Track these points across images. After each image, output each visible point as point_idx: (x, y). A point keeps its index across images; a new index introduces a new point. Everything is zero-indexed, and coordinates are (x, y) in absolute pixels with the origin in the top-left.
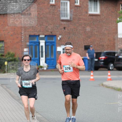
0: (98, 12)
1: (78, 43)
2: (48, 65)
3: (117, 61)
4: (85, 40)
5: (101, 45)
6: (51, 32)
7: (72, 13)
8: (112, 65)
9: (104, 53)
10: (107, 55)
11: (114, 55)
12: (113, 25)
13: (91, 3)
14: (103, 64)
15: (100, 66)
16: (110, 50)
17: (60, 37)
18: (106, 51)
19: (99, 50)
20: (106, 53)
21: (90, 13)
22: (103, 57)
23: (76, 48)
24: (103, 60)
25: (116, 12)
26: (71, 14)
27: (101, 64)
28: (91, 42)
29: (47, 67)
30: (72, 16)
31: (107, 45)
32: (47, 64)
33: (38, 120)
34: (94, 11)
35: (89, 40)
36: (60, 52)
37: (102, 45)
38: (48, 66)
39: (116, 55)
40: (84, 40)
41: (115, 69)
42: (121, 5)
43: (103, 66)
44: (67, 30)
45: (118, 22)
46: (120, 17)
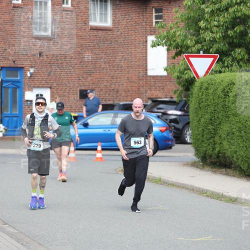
0: (109, 23)
1: (68, 85)
2: (6, 128)
4: (81, 78)
5: (114, 89)
6: (14, 62)
9: (120, 106)
13: (94, 4)
17: (32, 70)
18: (122, 101)
19: (110, 100)
20: (124, 105)
21: (92, 23)
25: (144, 24)
28: (93, 84)
29: (4, 131)
32: (4, 125)
33: (11, 237)
34: (101, 21)
35: (90, 78)
36: (31, 101)
37: (116, 90)
38: (6, 130)
40: (79, 80)
42: (154, 11)
44: (45, 58)
45: (153, 46)
46: (158, 36)
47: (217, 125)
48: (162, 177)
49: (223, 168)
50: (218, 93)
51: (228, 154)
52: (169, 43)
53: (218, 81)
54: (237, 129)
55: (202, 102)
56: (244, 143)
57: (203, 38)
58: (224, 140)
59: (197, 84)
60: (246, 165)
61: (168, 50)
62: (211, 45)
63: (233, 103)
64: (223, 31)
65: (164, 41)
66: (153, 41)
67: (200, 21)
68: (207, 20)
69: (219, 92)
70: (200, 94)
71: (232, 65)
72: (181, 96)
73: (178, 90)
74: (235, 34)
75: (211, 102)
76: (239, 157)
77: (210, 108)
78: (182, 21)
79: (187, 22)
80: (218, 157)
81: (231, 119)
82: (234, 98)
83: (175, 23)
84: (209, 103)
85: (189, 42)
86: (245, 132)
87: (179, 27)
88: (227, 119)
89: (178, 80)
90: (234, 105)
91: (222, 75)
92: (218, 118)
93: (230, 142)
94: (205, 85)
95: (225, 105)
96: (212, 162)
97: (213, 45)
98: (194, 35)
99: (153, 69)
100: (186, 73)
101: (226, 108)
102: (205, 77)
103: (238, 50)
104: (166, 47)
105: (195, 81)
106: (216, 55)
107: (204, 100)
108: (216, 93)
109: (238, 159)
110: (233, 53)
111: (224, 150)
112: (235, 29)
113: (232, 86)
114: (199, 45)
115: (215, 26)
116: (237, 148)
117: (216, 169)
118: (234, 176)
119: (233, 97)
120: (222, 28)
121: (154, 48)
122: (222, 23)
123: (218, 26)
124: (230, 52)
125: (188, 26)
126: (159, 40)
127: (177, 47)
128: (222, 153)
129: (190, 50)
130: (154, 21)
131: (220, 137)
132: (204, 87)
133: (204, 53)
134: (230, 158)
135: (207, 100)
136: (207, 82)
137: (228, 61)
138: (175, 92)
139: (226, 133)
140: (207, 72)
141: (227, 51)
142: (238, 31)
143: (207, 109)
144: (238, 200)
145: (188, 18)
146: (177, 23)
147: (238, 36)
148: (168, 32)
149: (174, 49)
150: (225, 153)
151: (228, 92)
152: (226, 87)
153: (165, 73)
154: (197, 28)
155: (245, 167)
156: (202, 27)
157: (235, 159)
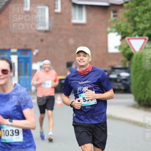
0: (84, 20)
6: (25, 46)
44: (45, 43)
68: (140, 17)
115: (145, 20)
133: (139, 36)
140: (141, 48)
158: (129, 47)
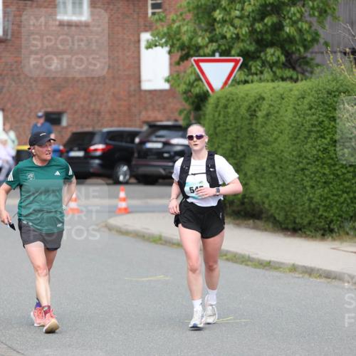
0: (85, 16)
1: (28, 105)
3: (139, 157)
4: (46, 95)
5: (93, 111)
7: (11, 18)
8: (125, 168)
9: (103, 134)
10: (110, 139)
11: (133, 141)
12: (128, 54)
14: (100, 165)
15: (91, 170)
16: (119, 126)
18: (106, 127)
19: (88, 126)
20: (109, 133)
21: (60, 17)
22: (101, 146)
23: (22, 121)
24: (98, 153)
25: (135, 16)
26: (8, 21)
27: (95, 165)
28: (64, 103)
30: (10, 26)
31: (110, 112)
35: (59, 96)
37: (96, 111)
39: (137, 140)
40: (44, 97)
41: (133, 180)
43: (101, 171)
45: (149, 47)
46: (155, 32)
47: (241, 158)
48: (163, 235)
49: (249, 219)
50: (242, 113)
51: (257, 199)
52: (170, 43)
53: (242, 95)
54: (269, 162)
55: (219, 126)
56: (279, 183)
57: (220, 33)
58: (251, 179)
59: (212, 100)
60: (282, 214)
61: (170, 52)
62: (231, 44)
63: (263, 127)
64: (249, 24)
65: (164, 40)
66: (148, 41)
67: (214, 9)
68: (225, 9)
69: (243, 111)
70: (217, 114)
71: (262, 72)
72: (189, 118)
73: (185, 110)
74: (265, 28)
75: (231, 125)
76: (272, 202)
77: (230, 133)
78: (189, 11)
79: (196, 12)
80: (243, 203)
81: (260, 149)
82: (264, 120)
83: (179, 14)
84: (229, 128)
85: (200, 40)
86: (281, 167)
87: (184, 20)
88: (254, 149)
89: (185, 96)
90: (264, 129)
91: (247, 86)
92: (242, 147)
93: (259, 182)
94: (223, 101)
95: (252, 129)
96: (234, 211)
97: (233, 44)
98: (206, 31)
99: (149, 81)
100: (197, 86)
101: (253, 133)
102: (223, 90)
103: (270, 51)
104: (167, 49)
105: (209, 95)
106: (238, 58)
107: (222, 122)
108: (239, 113)
109: (270, 206)
110: (262, 54)
111: (251, 193)
112: (266, 21)
113: (261, 102)
114: (214, 44)
115: (237, 17)
116: (269, 190)
117: (241, 221)
118: (266, 230)
119: (263, 117)
120: (246, 19)
121: (150, 50)
122: (247, 14)
123: (240, 18)
124: (258, 54)
125: (198, 18)
126: (157, 38)
127: (182, 47)
128: (248, 198)
129: (201, 52)
130: (150, 11)
131: (246, 174)
132: (221, 105)
133: (221, 55)
134: (259, 205)
135: (226, 123)
136: (226, 97)
137: (255, 65)
138: (181, 112)
139: (253, 169)
140: (226, 83)
141: (254, 53)
142: (269, 24)
143: (226, 136)
144: (271, 264)
145: (198, 7)
146: (181, 15)
147: (269, 30)
148: (170, 27)
149: (178, 51)
150: (252, 198)
151: (255, 111)
152: (253, 103)
153: (166, 86)
154: (211, 21)
155: (280, 217)
156: (218, 19)
157: (266, 206)
158: (198, 79)
